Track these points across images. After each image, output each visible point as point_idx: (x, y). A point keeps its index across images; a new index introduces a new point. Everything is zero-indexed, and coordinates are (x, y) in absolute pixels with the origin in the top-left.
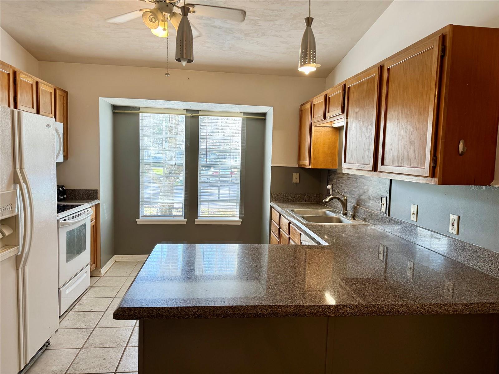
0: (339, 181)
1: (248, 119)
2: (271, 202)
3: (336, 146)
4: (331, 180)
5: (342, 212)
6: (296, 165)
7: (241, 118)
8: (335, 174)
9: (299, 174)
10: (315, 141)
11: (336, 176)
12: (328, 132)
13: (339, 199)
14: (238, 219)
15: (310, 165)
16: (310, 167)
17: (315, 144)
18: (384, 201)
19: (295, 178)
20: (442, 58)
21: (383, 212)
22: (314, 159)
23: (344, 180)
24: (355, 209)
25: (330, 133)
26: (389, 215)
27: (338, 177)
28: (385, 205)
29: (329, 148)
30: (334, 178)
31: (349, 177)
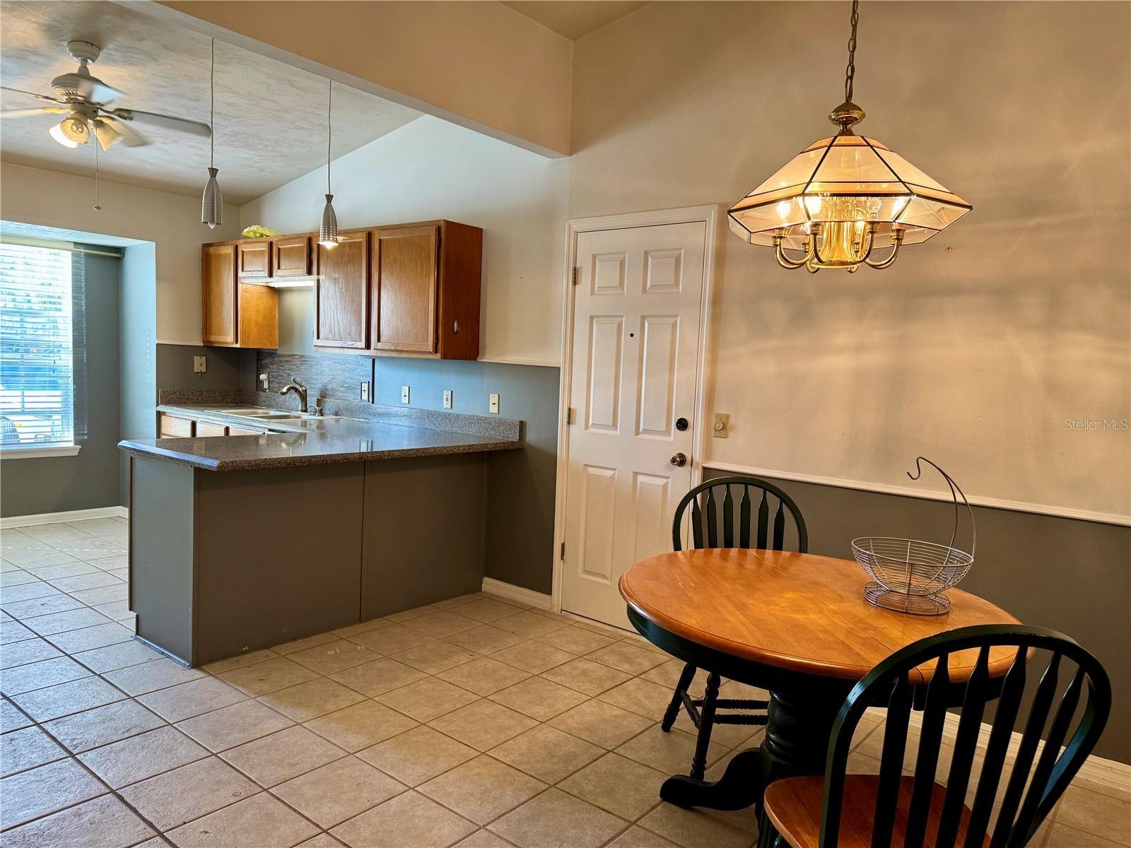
0: (283, 366)
1: (87, 255)
2: (157, 405)
3: (275, 315)
4: (267, 367)
5: (300, 409)
6: (198, 342)
7: (70, 252)
8: (274, 357)
9: (205, 358)
10: (245, 306)
11: (276, 359)
12: (263, 293)
13: (296, 390)
14: (72, 444)
15: (237, 342)
16: (238, 346)
17: (244, 311)
18: (365, 386)
19: (199, 364)
20: (439, 247)
21: (365, 401)
22: (244, 333)
23: (294, 365)
24: (319, 402)
25: (265, 294)
26: (373, 403)
27: (281, 362)
28: (367, 392)
29: (265, 317)
30: (272, 364)
31: (303, 361)
